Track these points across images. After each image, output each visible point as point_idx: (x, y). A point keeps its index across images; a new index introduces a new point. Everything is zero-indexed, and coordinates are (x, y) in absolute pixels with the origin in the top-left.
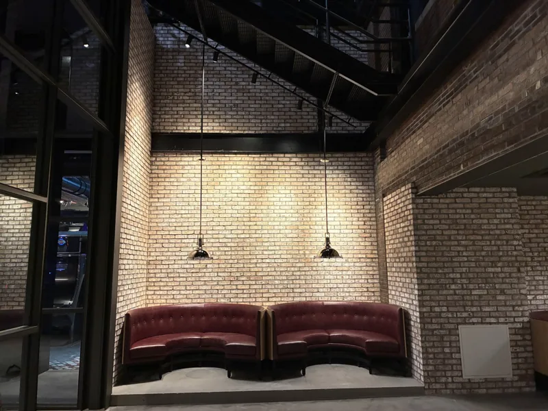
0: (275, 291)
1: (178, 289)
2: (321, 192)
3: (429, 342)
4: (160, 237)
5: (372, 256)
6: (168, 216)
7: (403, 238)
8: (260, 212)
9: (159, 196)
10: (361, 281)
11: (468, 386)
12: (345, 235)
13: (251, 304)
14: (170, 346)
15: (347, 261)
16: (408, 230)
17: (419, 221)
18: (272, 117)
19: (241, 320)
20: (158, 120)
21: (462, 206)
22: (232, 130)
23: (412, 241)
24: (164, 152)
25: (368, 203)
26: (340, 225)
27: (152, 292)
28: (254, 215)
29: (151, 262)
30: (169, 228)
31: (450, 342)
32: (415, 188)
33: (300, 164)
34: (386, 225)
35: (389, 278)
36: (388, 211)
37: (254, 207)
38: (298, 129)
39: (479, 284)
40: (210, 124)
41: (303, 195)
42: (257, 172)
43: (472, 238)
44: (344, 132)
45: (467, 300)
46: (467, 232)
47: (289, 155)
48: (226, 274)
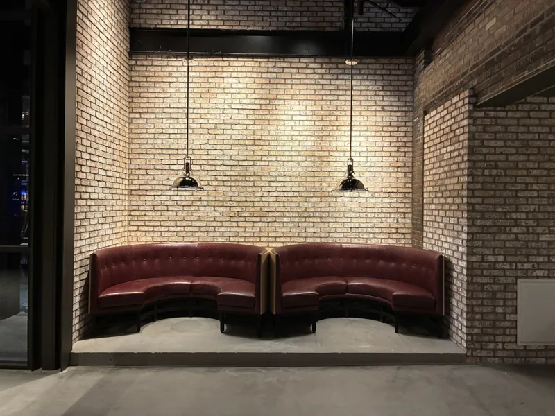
0: (284, 230)
1: (167, 224)
2: (346, 108)
3: (477, 299)
4: (144, 162)
5: (405, 190)
6: (152, 136)
7: (450, 165)
8: (267, 133)
9: (141, 110)
10: (389, 220)
11: (523, 354)
12: (373, 165)
13: (255, 245)
14: (150, 293)
15: (373, 197)
16: (459, 155)
17: (477, 143)
18: (285, 9)
19: (242, 263)
20: (137, 11)
21: (537, 122)
22: (232, 26)
23: (463, 170)
24: (147, 54)
25: (403, 124)
26: (367, 151)
27: (135, 228)
28: (259, 137)
29: (134, 192)
30: (154, 151)
31: (505, 300)
32: (475, 95)
33: (320, 71)
34: (426, 151)
35: (426, 218)
36: (431, 132)
37: (259, 127)
38: (319, 25)
39: (549, 227)
40: (204, 17)
41: (322, 113)
42: (264, 81)
43: (547, 165)
44: (378, 30)
45: (532, 248)
46: (541, 158)
47: (306, 60)
48: (225, 209)
